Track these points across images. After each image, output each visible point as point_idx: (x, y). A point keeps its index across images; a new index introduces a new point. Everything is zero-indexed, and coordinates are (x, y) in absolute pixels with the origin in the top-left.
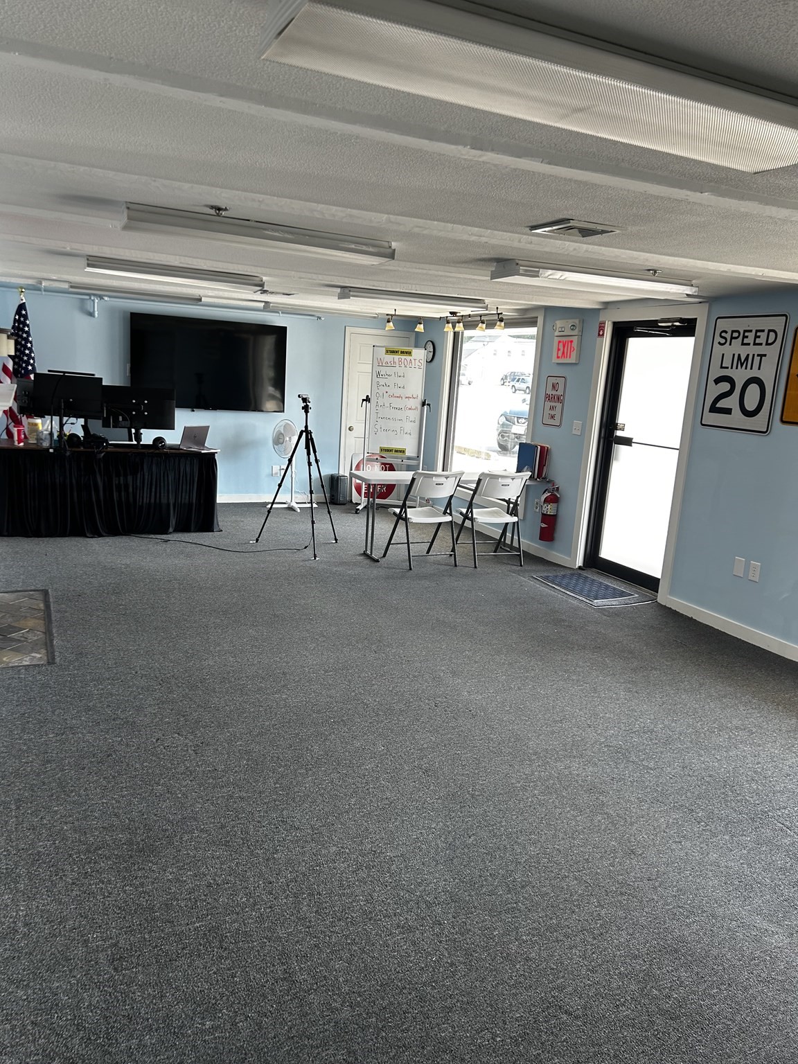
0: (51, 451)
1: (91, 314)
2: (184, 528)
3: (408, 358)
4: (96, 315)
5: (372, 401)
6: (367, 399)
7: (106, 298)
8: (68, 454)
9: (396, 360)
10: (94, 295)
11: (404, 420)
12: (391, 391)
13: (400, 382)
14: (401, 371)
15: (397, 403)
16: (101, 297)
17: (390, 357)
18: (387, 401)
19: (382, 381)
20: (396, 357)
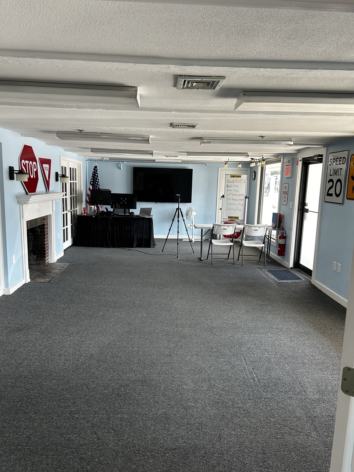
0: (94, 216)
1: (120, 168)
2: (140, 245)
3: (240, 178)
4: (122, 168)
5: (225, 197)
6: (223, 196)
7: (125, 162)
8: (99, 218)
9: (235, 180)
10: (121, 161)
11: (238, 204)
12: (233, 192)
13: (237, 189)
14: (236, 184)
15: (235, 197)
16: (123, 162)
17: (233, 179)
18: (231, 197)
19: (229, 189)
20: (235, 178)
